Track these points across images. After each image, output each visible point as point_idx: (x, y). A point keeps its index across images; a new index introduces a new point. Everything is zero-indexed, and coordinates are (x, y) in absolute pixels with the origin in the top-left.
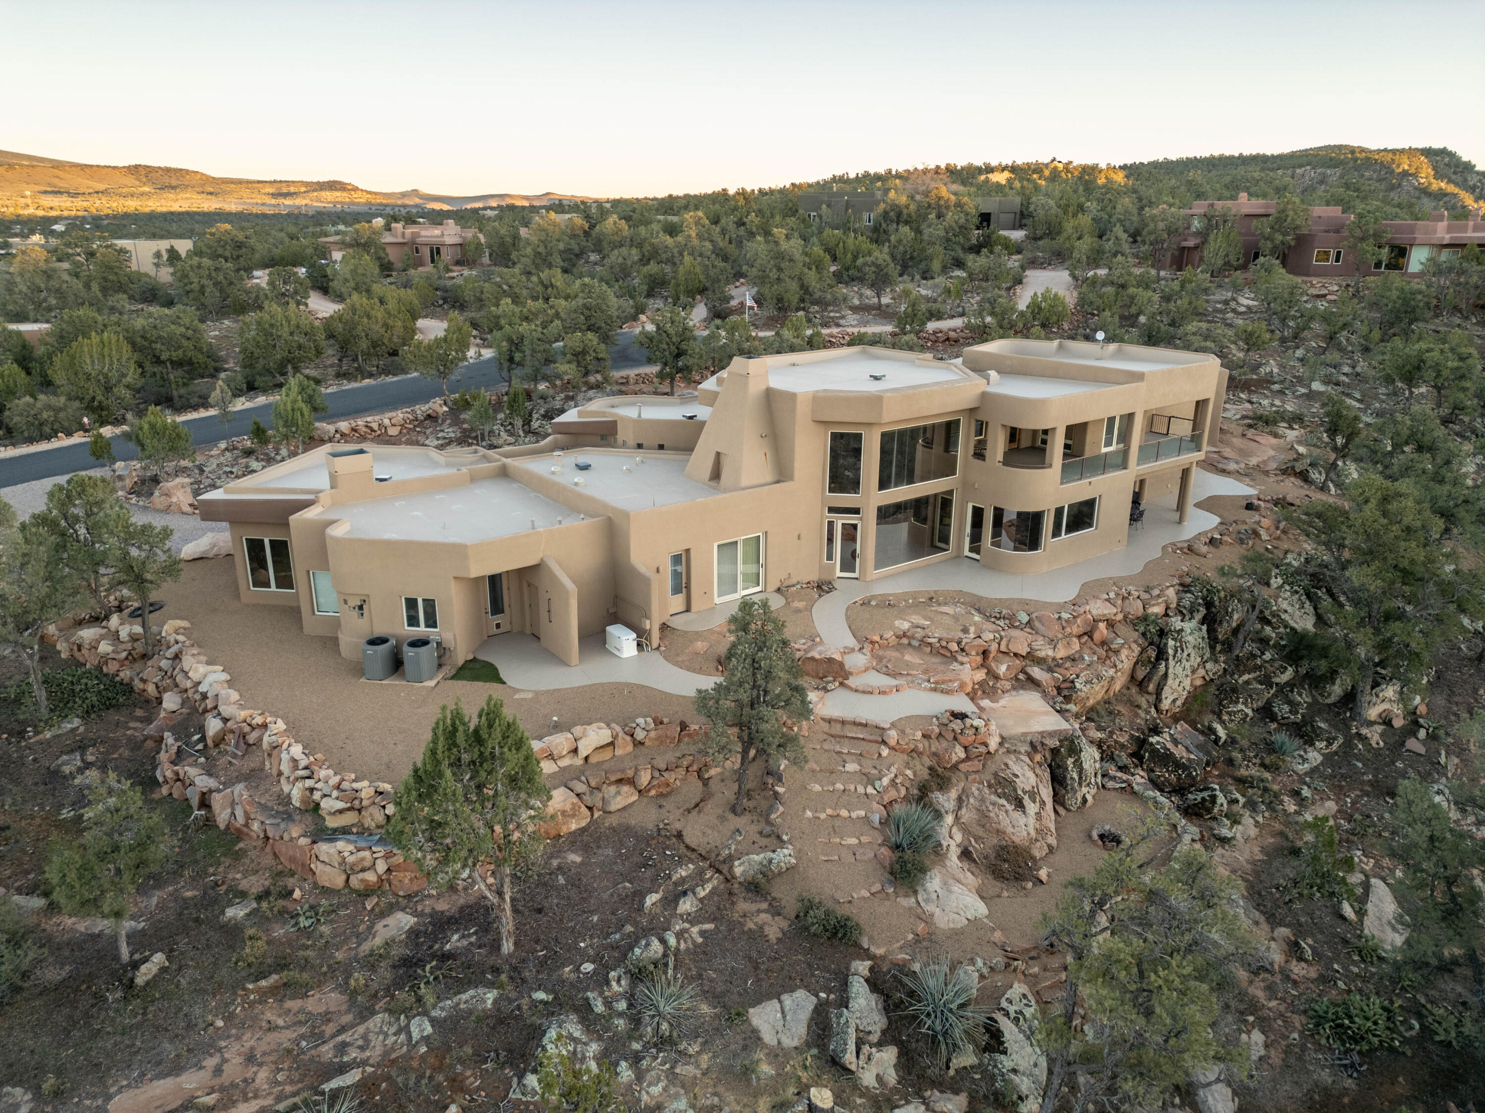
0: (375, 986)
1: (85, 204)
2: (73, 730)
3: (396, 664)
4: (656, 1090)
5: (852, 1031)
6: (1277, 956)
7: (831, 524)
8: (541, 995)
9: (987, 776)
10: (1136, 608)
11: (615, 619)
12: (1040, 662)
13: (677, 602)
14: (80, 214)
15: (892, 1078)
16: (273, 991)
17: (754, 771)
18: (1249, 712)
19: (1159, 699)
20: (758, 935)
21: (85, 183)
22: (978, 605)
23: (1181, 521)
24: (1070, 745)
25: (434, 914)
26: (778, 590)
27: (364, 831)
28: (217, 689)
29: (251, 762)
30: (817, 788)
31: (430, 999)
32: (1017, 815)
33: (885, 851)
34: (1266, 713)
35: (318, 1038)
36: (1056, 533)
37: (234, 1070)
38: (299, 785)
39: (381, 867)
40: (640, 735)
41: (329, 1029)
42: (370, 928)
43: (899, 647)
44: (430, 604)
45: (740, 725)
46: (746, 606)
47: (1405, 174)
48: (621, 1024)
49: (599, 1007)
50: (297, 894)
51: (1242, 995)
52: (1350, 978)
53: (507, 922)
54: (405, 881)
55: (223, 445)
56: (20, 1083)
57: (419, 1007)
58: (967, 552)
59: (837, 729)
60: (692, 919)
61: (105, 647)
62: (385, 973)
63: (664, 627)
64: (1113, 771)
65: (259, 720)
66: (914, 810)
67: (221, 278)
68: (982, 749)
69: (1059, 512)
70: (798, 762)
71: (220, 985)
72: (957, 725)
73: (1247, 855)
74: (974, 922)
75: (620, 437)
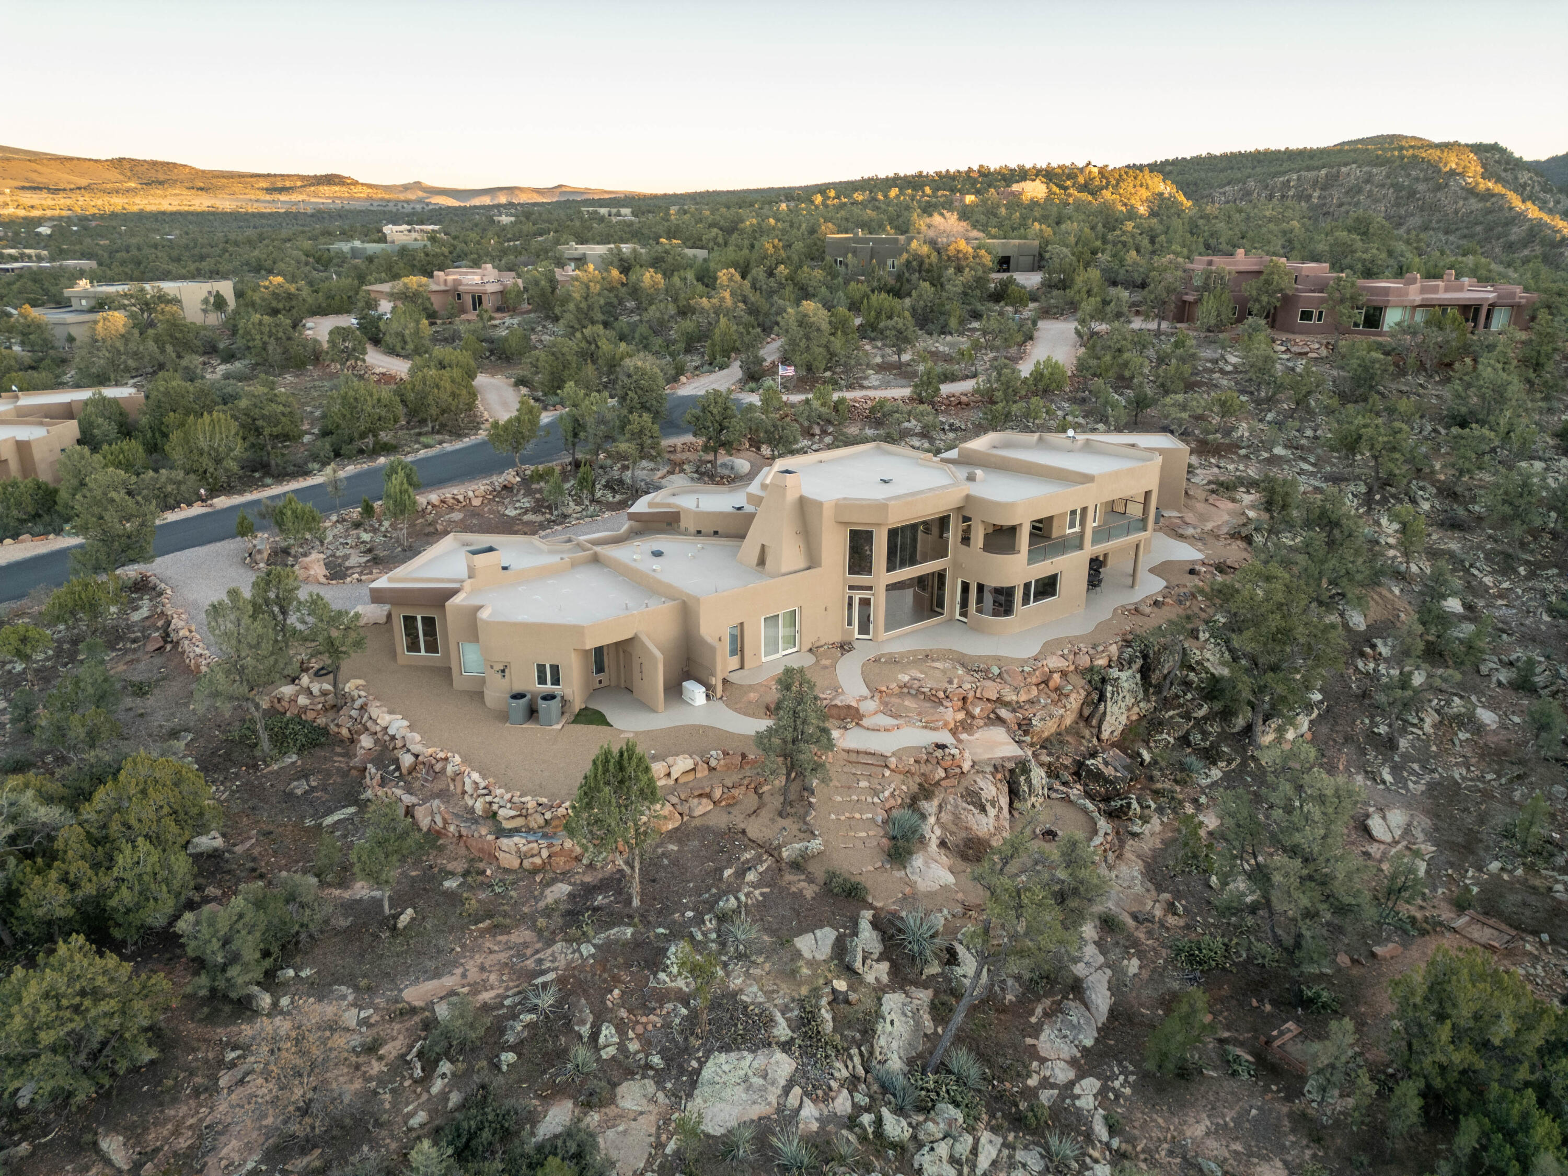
0: (552, 927)
1: (68, 202)
2: (294, 763)
3: (532, 713)
4: (738, 981)
5: (859, 950)
6: (1158, 913)
7: (850, 598)
8: (661, 930)
9: (961, 790)
10: (1085, 661)
11: (688, 675)
12: (1006, 704)
13: (734, 662)
14: (65, 213)
15: (885, 979)
16: (488, 930)
17: (795, 787)
18: (1172, 740)
19: (1100, 731)
20: (800, 895)
21: (64, 178)
22: (963, 661)
23: (1133, 586)
24: (1023, 767)
25: (583, 884)
26: (810, 650)
27: (529, 830)
28: (403, 732)
29: (439, 785)
30: (839, 799)
31: (591, 933)
32: (982, 817)
33: (884, 840)
34: (1184, 741)
35: (524, 957)
36: (1026, 601)
37: (474, 974)
38: (481, 800)
39: (545, 854)
40: (713, 763)
41: (529, 952)
42: (542, 893)
43: (901, 695)
44: (555, 669)
45: (785, 756)
46: (789, 672)
47: (1452, 173)
48: (714, 946)
49: (699, 937)
50: (488, 872)
51: (1129, 936)
52: (1206, 925)
53: (636, 887)
54: (560, 863)
55: (334, 518)
56: (342, 984)
57: (585, 936)
58: (958, 617)
59: (853, 757)
60: (755, 886)
61: (303, 700)
62: (557, 920)
63: (725, 681)
64: (1057, 785)
65: (441, 755)
66: (907, 813)
67: (280, 334)
68: (958, 770)
69: (1027, 586)
70: (825, 781)
71: (453, 927)
72: (939, 753)
73: (1151, 845)
74: (945, 888)
75: (683, 524)
